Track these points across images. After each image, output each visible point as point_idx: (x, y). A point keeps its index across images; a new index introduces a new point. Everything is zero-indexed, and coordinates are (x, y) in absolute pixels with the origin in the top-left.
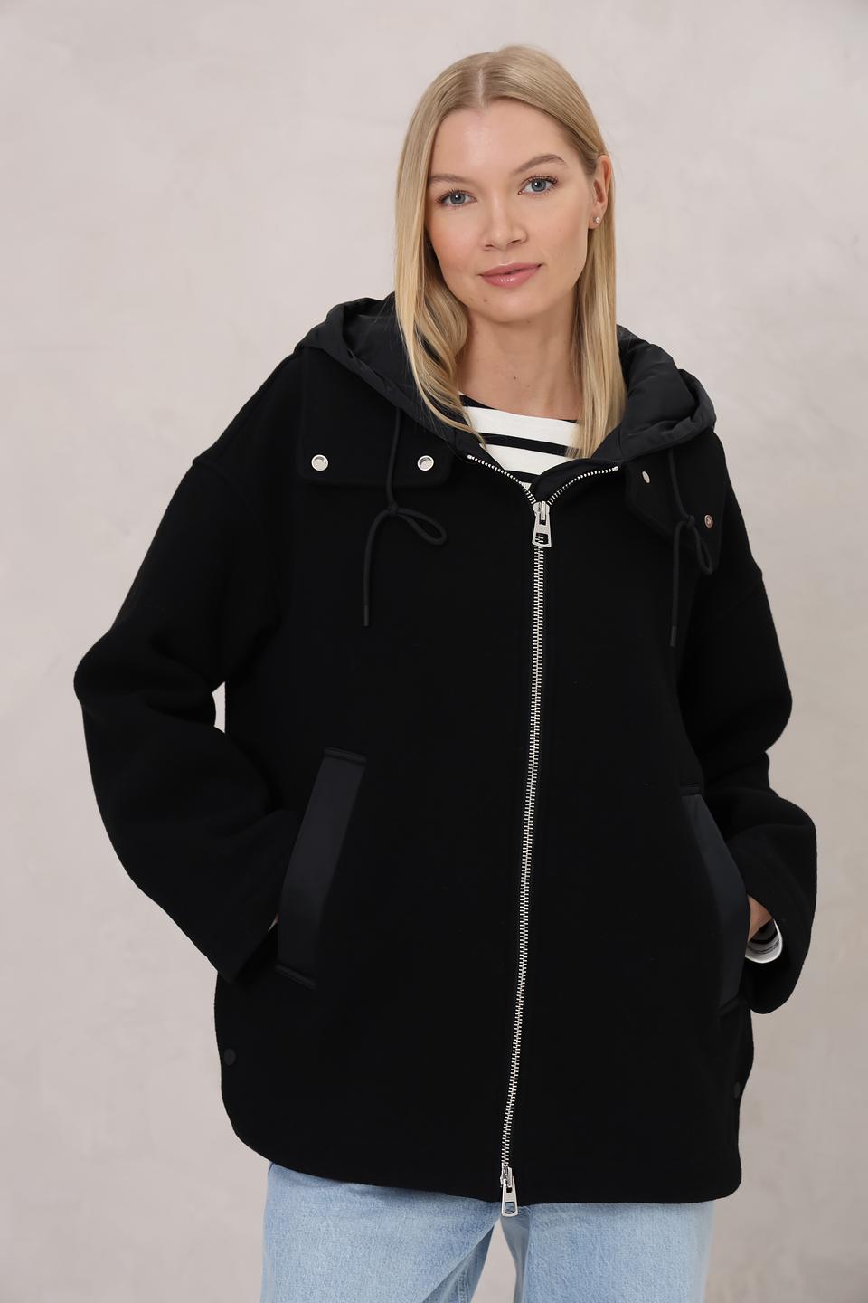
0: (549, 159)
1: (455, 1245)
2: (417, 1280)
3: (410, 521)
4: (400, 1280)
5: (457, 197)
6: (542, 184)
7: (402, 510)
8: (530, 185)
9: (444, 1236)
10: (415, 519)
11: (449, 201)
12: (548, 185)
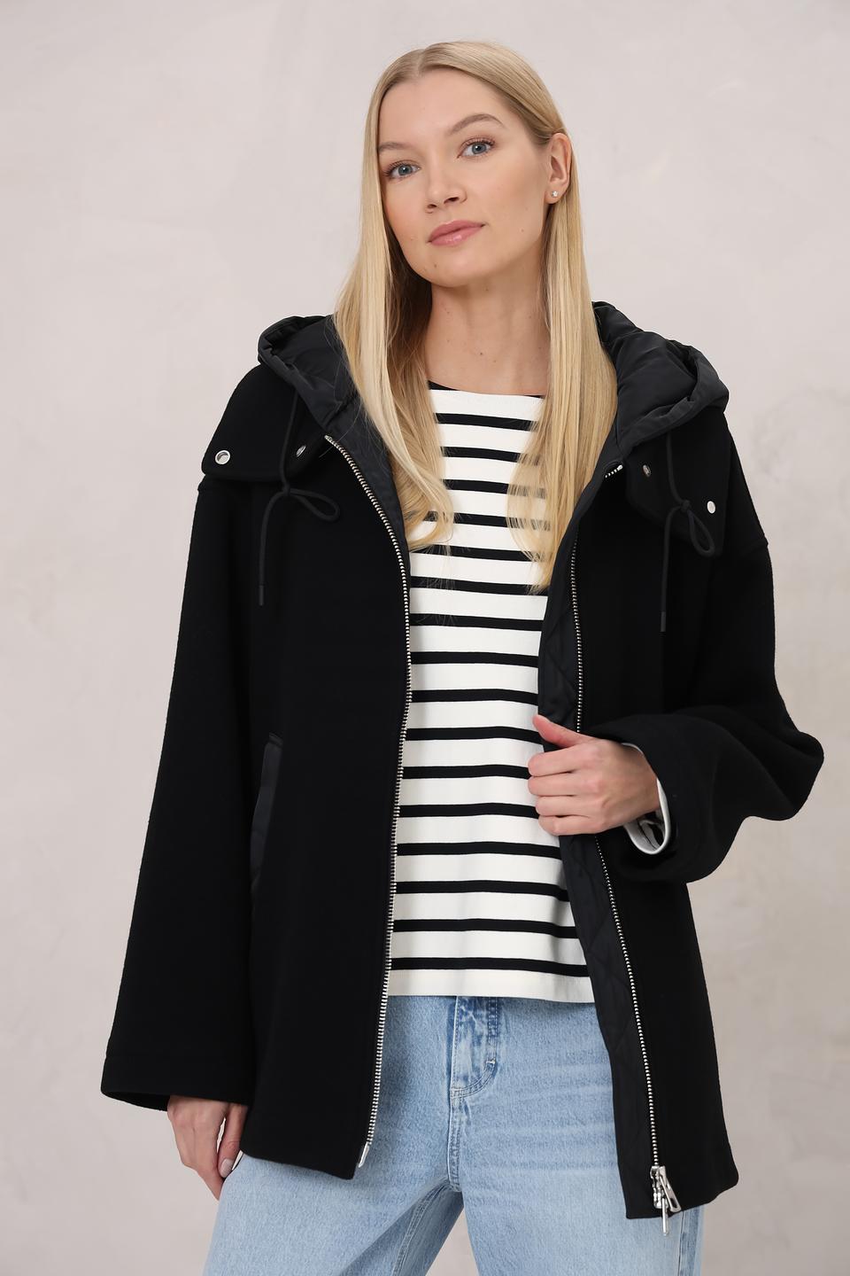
0: (482, 119)
1: (373, 1217)
2: (329, 1250)
3: (303, 501)
4: (314, 1248)
5: (406, 169)
6: (482, 146)
7: (295, 491)
8: (471, 147)
9: (364, 1206)
10: (308, 498)
11: (396, 173)
12: (488, 147)
